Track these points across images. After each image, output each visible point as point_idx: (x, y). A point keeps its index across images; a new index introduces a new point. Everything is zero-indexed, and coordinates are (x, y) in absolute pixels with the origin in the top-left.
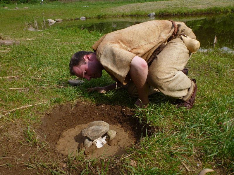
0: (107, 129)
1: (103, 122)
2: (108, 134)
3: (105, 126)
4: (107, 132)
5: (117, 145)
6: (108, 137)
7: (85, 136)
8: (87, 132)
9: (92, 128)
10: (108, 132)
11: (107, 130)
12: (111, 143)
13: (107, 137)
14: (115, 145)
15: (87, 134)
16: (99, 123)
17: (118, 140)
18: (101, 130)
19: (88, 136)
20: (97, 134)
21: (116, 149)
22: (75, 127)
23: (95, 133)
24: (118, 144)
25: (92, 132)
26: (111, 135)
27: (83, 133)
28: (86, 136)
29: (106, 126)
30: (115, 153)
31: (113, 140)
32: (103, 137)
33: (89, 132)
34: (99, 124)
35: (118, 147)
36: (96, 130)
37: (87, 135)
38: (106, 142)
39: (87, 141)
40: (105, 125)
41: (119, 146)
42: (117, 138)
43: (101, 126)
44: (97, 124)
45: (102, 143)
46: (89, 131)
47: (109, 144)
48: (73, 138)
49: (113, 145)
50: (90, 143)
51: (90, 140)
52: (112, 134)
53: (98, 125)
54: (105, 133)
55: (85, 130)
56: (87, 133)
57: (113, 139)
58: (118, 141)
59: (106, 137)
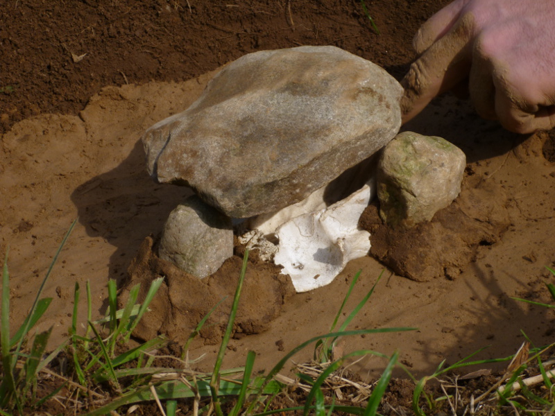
0: (378, 120)
1: (339, 61)
2: (389, 171)
3: (364, 97)
4: (378, 155)
5: (471, 276)
6: (384, 196)
7: (167, 174)
8: (187, 143)
9: (238, 106)
10: (388, 152)
11: (376, 132)
12: (412, 258)
13: (374, 200)
14: (453, 272)
15: (187, 160)
16: (306, 64)
17: (483, 232)
18: (320, 131)
19: (198, 179)
20: (285, 168)
21: (461, 306)
22: (85, 103)
23: (266, 153)
24: (481, 264)
25: (235, 144)
26: (414, 184)
27: (154, 149)
28: (179, 183)
29: (369, 91)
30: (450, 340)
31: (437, 227)
32: (337, 192)
33: (212, 146)
34: (308, 75)
35: (483, 292)
36: (278, 133)
37: (189, 171)
38: (363, 243)
39: (187, 221)
40: (363, 83)
41: (491, 284)
42: (474, 213)
43: (318, 90)
44: (281, 75)
45: (331, 254)
46: (206, 132)
47: (394, 266)
48: (61, 196)
49: (431, 271)
50: (221, 243)
51: (215, 216)
52: (424, 173)
53: (295, 88)
54: (362, 155)
55: (174, 125)
56: (194, 154)
57: (438, 217)
58: (484, 243)
59: (365, 193)
